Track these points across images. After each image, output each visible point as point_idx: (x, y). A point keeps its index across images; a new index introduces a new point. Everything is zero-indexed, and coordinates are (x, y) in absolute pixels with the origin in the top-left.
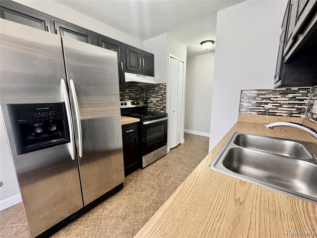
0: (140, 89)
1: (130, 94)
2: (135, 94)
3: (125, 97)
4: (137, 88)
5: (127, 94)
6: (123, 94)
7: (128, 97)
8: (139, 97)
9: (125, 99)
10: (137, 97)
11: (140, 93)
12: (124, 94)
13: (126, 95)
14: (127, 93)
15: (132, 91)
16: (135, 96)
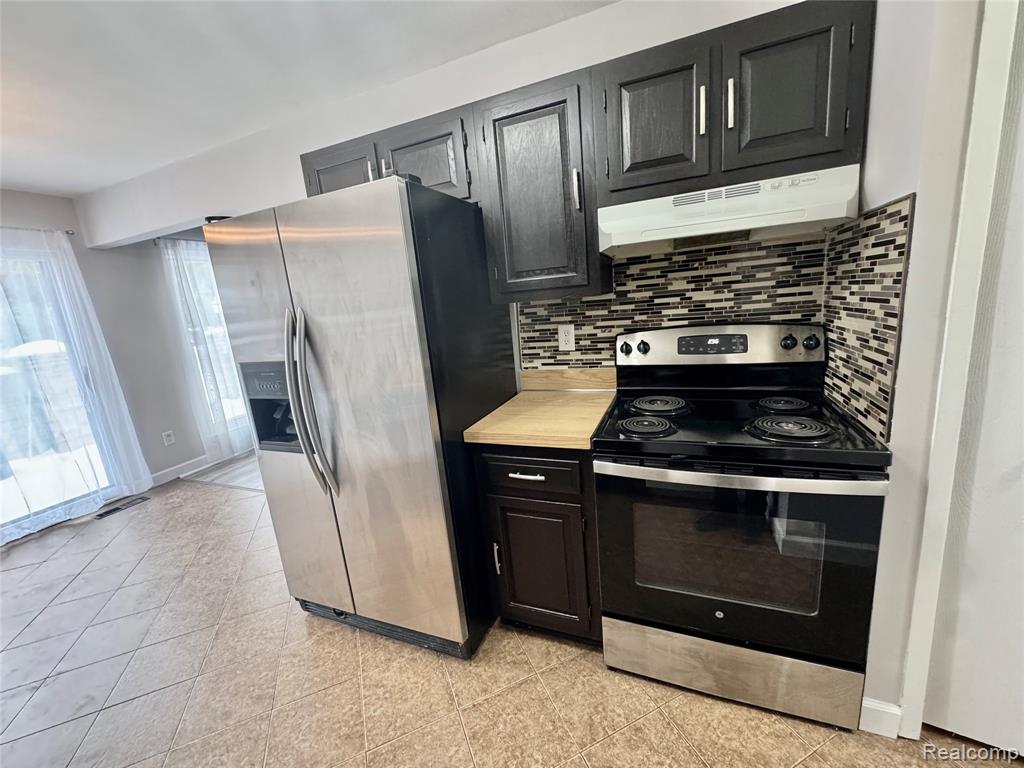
0: (784, 260)
1: (697, 296)
2: (732, 295)
3: (665, 312)
4: (758, 258)
5: (677, 299)
6: (652, 298)
7: (686, 311)
8: (769, 305)
9: (664, 324)
10: (744, 307)
11: (780, 285)
12: (657, 301)
13: (667, 306)
14: (680, 294)
15: (709, 277)
16: (731, 303)
